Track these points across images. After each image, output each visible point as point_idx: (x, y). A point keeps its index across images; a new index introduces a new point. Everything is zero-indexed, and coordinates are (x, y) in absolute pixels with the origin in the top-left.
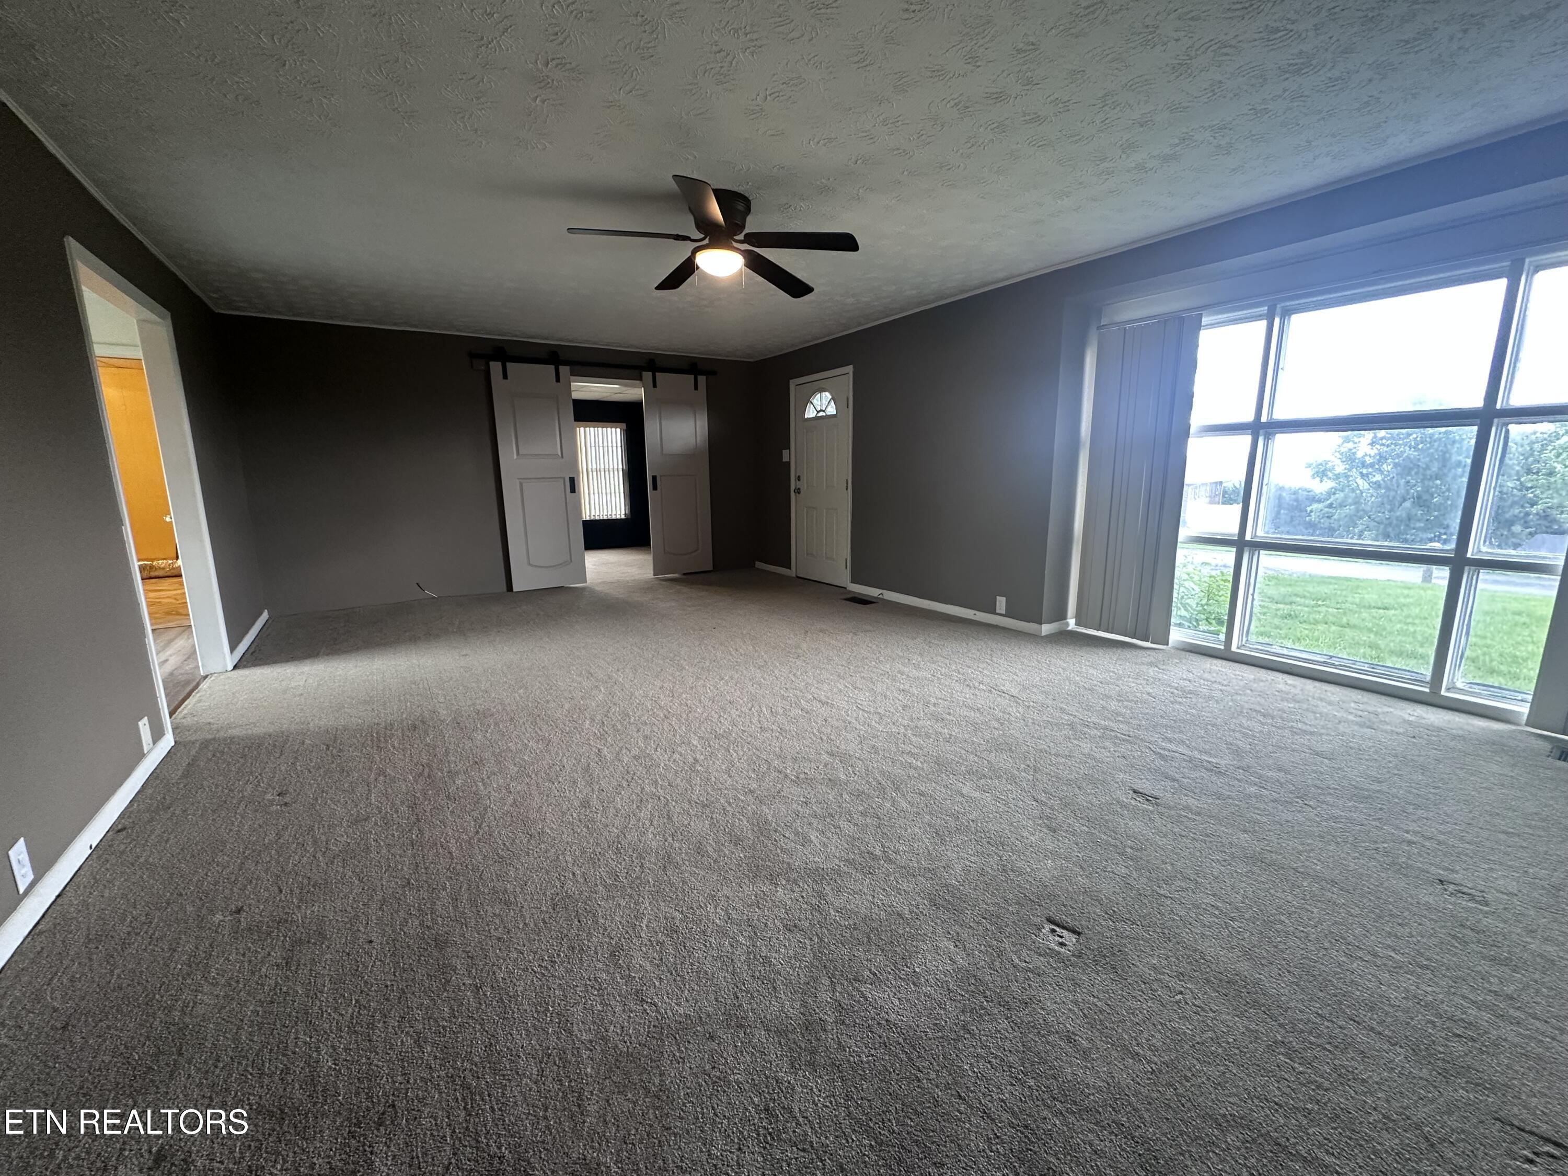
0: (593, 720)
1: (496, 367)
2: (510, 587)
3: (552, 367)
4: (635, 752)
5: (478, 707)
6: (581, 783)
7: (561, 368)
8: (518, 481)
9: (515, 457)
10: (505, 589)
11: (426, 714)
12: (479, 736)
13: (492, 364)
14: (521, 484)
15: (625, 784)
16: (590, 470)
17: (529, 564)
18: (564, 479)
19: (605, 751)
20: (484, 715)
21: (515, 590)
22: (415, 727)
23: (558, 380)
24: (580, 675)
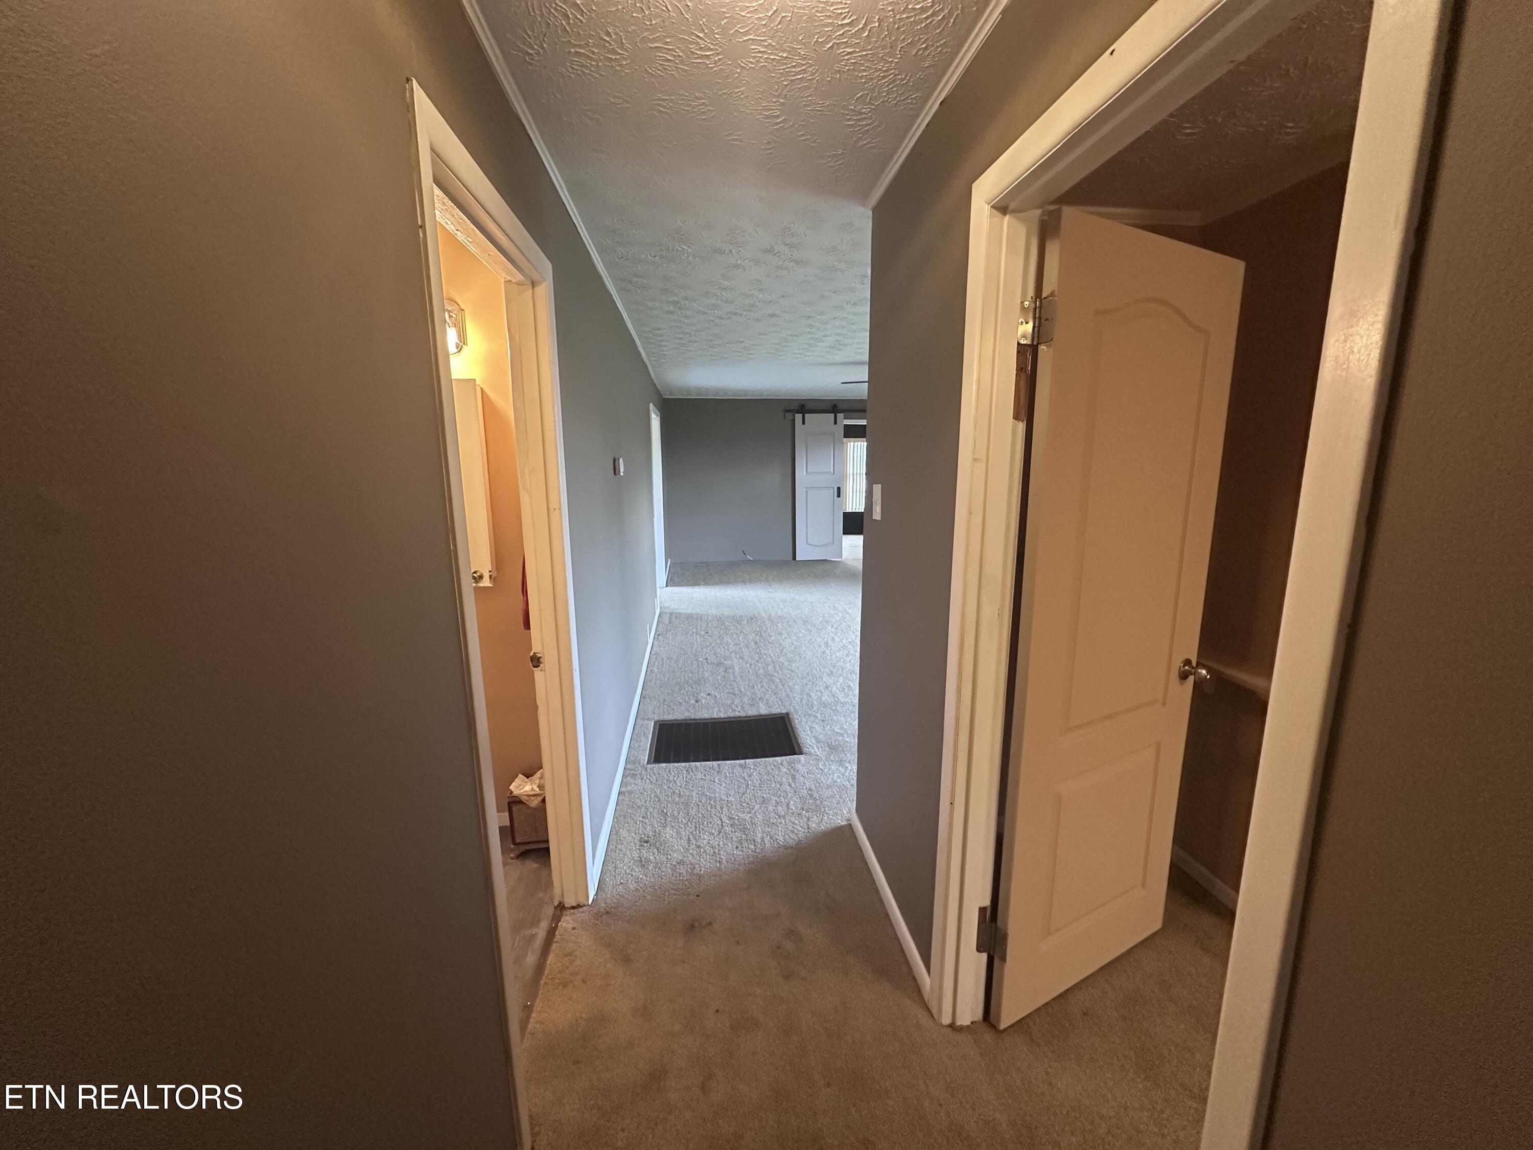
0: (832, 626)
1: (799, 417)
2: (794, 558)
3: (833, 415)
4: (850, 640)
5: (779, 614)
6: (823, 646)
7: (838, 415)
8: (805, 490)
9: (805, 473)
10: (791, 557)
11: (756, 614)
12: (780, 625)
13: (796, 415)
14: (807, 491)
15: (842, 649)
16: (855, 473)
17: (807, 543)
18: (834, 488)
19: (836, 638)
20: (781, 618)
21: (797, 559)
22: (752, 618)
23: (835, 423)
24: (830, 607)
